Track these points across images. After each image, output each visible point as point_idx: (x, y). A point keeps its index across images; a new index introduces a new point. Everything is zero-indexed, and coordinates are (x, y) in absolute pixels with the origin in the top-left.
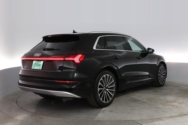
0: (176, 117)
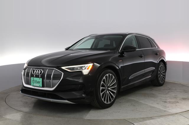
0: (167, 116)
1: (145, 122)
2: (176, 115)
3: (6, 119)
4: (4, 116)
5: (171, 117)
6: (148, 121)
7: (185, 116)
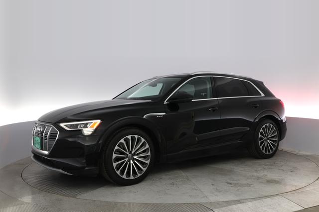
1: (230, 207)
2: (276, 197)
3: (23, 203)
4: (19, 199)
5: (268, 200)
6: (234, 206)
7: (290, 198)
